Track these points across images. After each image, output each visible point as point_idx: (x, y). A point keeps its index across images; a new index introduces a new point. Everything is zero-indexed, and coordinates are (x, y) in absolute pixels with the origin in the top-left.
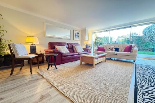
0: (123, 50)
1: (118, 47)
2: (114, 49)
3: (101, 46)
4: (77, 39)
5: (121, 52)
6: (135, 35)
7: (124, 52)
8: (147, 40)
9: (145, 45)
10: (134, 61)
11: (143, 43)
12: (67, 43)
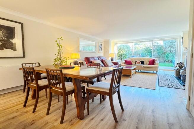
0: (148, 63)
1: (143, 61)
2: (141, 63)
3: (127, 59)
4: (102, 52)
5: (146, 65)
6: (155, 44)
7: (149, 65)
8: (168, 50)
9: (166, 56)
10: (157, 72)
11: (164, 53)
12: (97, 57)
